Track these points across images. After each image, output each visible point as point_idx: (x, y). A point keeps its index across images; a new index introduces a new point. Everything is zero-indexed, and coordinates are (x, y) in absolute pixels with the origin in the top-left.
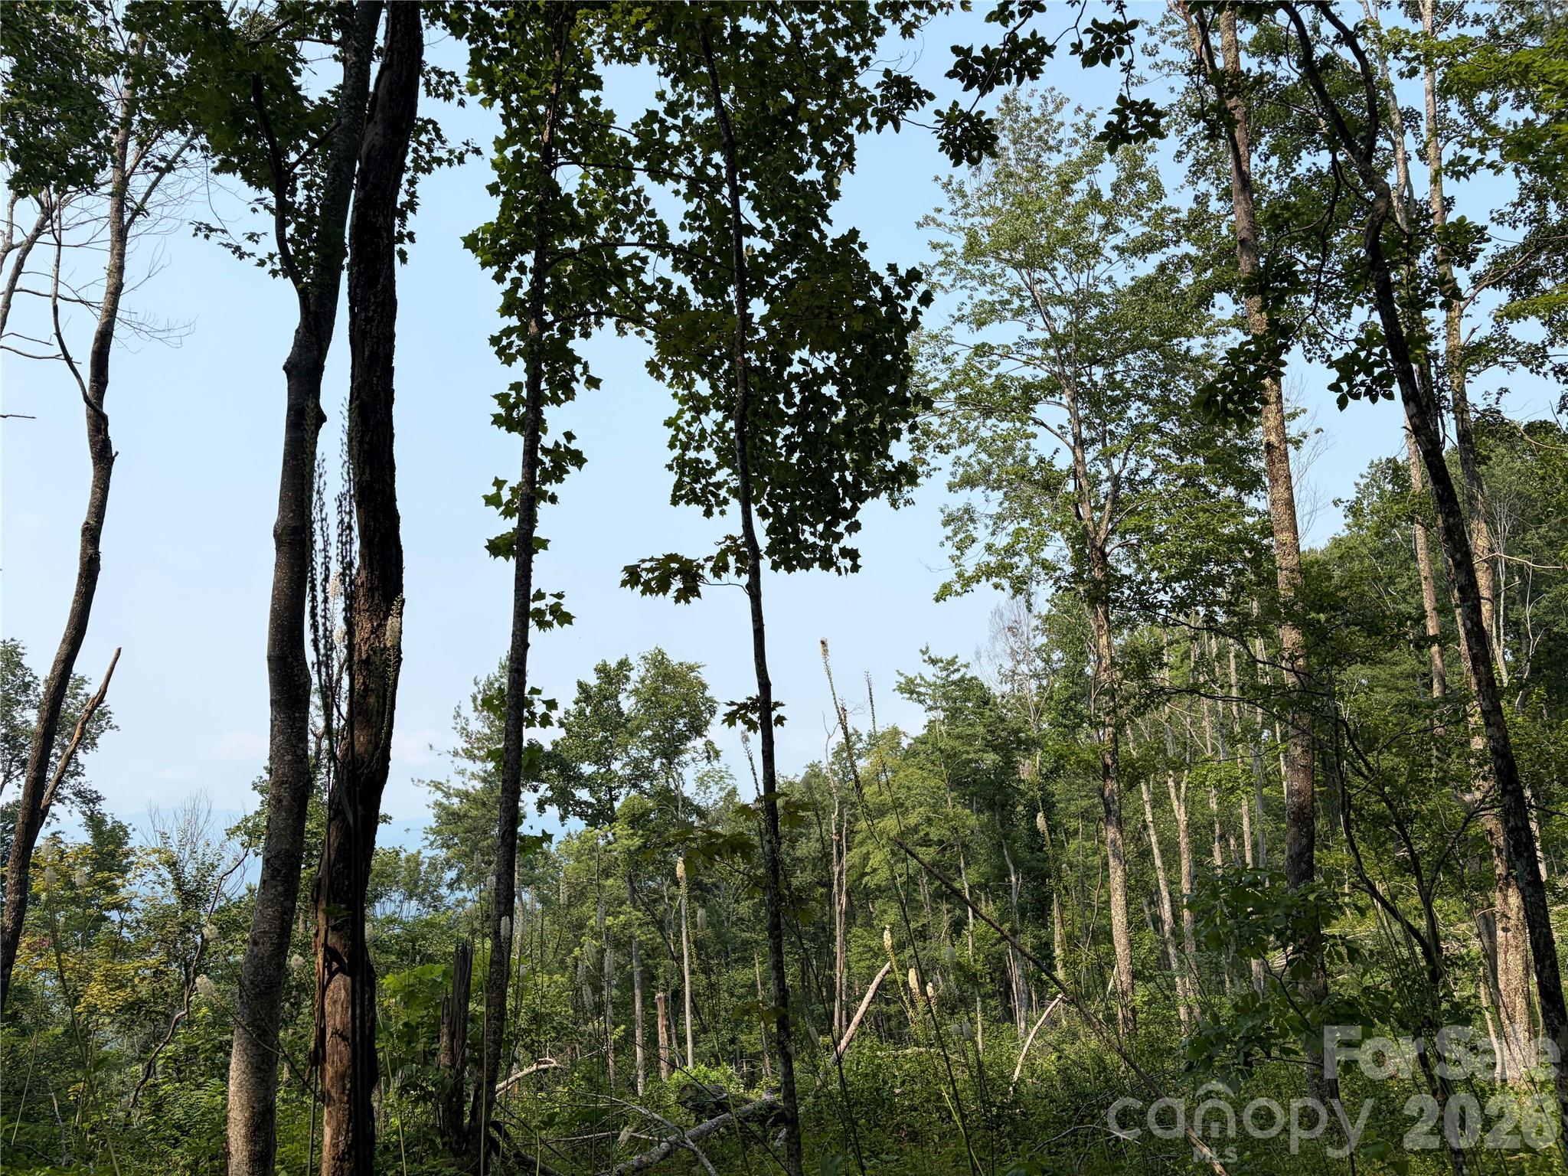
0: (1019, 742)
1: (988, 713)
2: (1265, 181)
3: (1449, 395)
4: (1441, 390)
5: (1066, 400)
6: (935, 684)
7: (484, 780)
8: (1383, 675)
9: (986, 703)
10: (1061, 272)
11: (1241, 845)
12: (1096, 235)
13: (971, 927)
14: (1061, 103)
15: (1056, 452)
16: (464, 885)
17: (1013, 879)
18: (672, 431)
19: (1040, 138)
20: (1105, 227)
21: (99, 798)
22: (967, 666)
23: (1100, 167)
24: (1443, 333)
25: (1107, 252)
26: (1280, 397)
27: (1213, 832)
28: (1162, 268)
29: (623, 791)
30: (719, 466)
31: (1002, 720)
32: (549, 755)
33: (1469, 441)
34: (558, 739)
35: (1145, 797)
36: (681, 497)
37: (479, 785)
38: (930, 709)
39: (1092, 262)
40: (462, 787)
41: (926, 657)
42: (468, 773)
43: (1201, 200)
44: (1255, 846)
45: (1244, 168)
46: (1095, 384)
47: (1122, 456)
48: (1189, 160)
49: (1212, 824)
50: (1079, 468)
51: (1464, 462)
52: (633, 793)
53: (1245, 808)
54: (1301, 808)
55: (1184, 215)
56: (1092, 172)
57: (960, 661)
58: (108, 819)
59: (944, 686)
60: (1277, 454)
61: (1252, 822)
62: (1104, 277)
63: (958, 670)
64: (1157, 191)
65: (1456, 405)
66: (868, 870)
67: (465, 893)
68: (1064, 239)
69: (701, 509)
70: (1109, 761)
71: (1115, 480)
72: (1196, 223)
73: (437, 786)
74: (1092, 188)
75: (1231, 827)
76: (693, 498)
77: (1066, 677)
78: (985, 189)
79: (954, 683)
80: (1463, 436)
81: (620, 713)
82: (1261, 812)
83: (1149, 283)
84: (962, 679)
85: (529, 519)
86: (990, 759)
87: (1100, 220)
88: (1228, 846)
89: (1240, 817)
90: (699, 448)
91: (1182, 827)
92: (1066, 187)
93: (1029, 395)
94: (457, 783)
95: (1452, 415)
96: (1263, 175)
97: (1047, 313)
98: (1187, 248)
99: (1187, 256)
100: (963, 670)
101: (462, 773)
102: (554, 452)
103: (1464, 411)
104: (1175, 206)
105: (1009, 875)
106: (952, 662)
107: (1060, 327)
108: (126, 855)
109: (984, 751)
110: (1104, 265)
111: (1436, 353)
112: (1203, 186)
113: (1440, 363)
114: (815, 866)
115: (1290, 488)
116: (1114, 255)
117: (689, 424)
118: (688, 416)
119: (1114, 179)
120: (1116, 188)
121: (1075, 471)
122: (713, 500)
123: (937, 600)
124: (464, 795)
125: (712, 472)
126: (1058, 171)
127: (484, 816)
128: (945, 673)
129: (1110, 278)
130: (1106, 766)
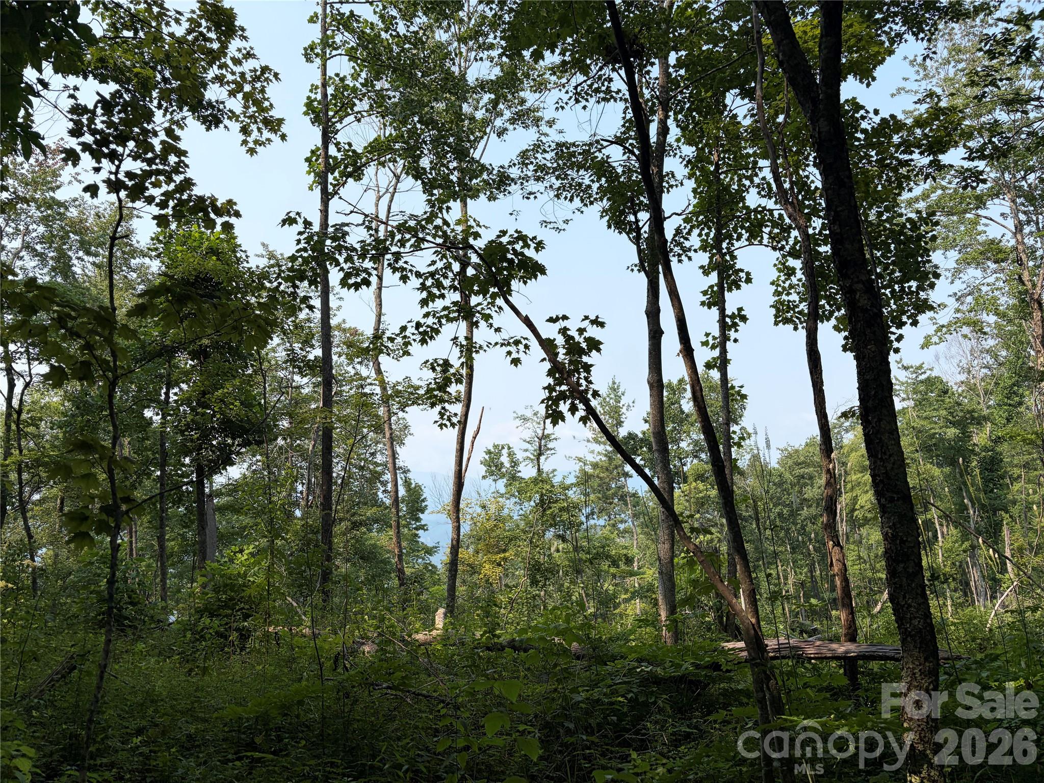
0: (973, 418)
1: (948, 400)
6: (907, 382)
7: (606, 455)
9: (946, 392)
13: (940, 544)
16: (595, 517)
17: (972, 512)
18: (774, 288)
21: (409, 471)
22: (931, 370)
29: (689, 460)
30: (800, 302)
31: (959, 404)
32: (642, 440)
34: (645, 429)
36: (780, 321)
37: (604, 459)
38: (904, 400)
40: (594, 461)
41: (900, 365)
42: (596, 452)
50: (1020, 245)
52: (695, 461)
57: (925, 366)
58: (412, 481)
59: (914, 384)
63: (925, 373)
66: (857, 507)
67: (595, 521)
69: (792, 326)
73: (580, 460)
76: (787, 321)
79: (922, 382)
81: (682, 412)
84: (928, 379)
85: (724, 351)
86: (952, 432)
90: (788, 294)
94: (590, 458)
100: (928, 373)
101: (592, 452)
102: (733, 317)
105: (967, 509)
106: (920, 367)
108: (423, 501)
109: (947, 427)
114: (818, 504)
117: (784, 282)
118: (783, 278)
121: (1017, 250)
122: (797, 321)
123: (922, 348)
124: (595, 466)
125: (797, 306)
127: (608, 476)
128: (914, 376)
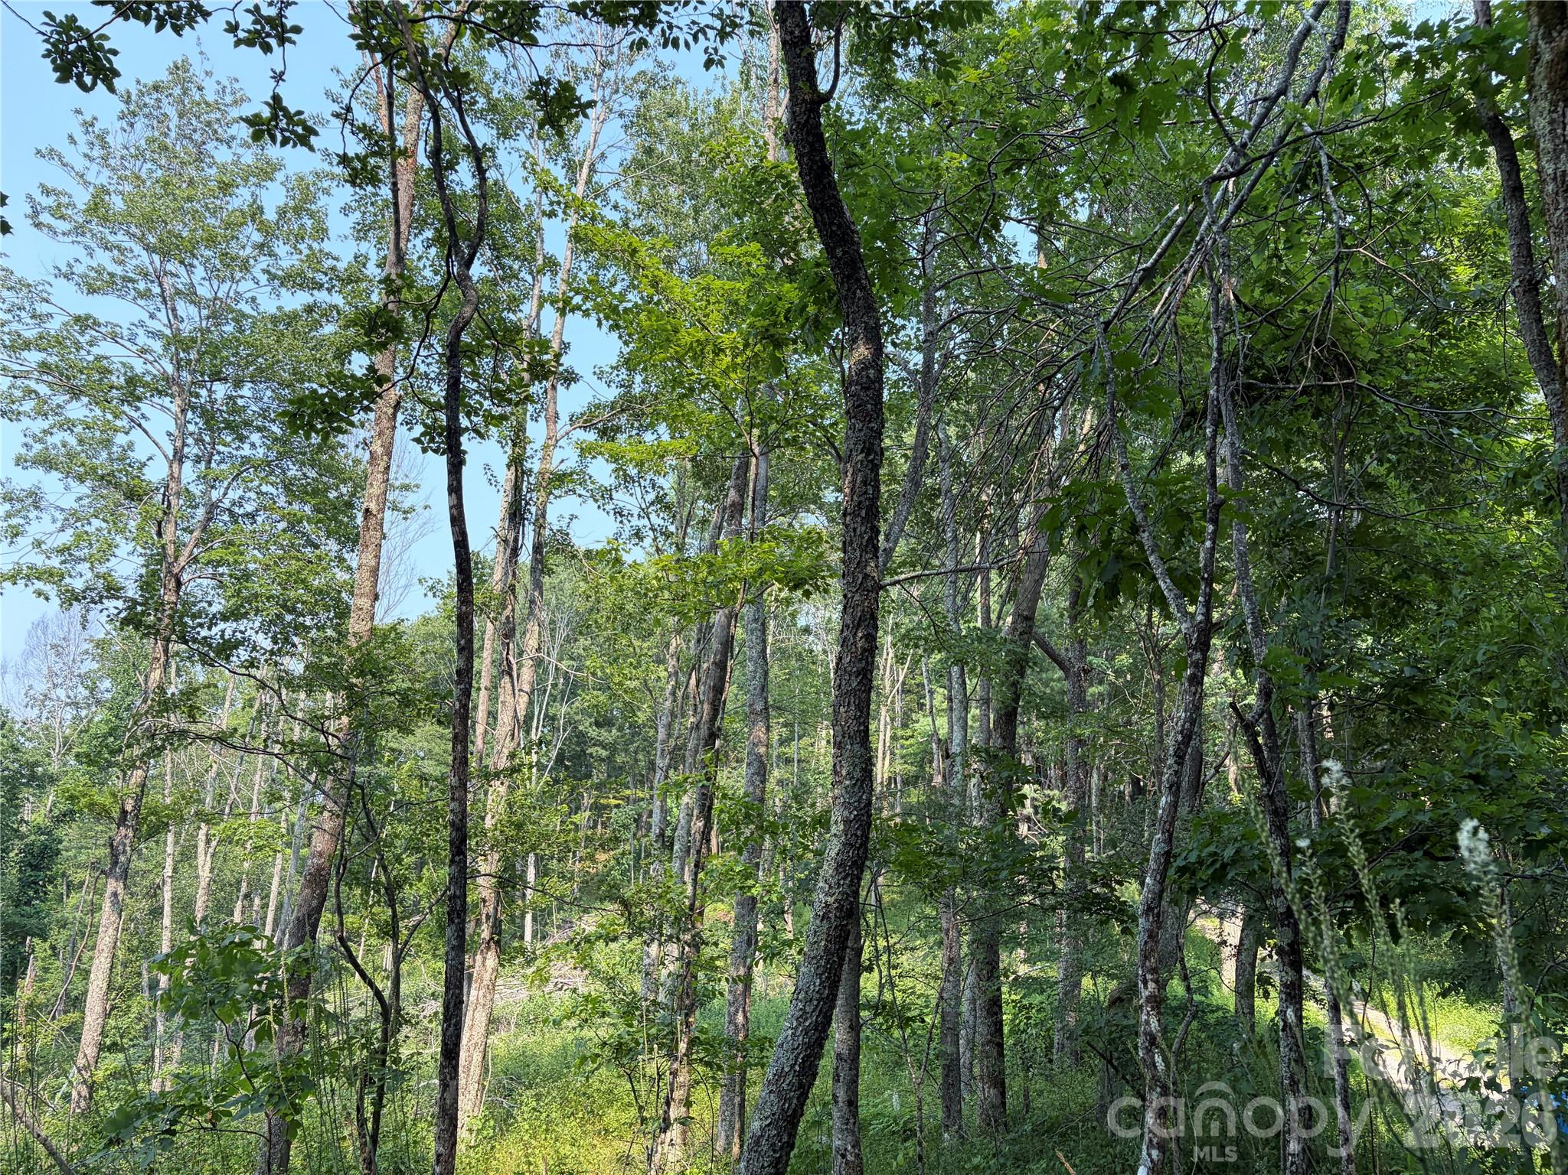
0: (33, 777)
2: (421, 265)
3: (533, 509)
4: (527, 503)
5: (174, 408)
8: (437, 750)
10: (200, 272)
11: (265, 906)
12: (248, 250)
14: (242, 100)
15: (150, 458)
19: (209, 124)
20: (260, 247)
23: (269, 184)
24: (540, 455)
25: (257, 271)
26: (388, 468)
27: (239, 890)
28: (309, 309)
33: (541, 553)
35: (169, 849)
39: (238, 275)
43: (361, 260)
44: (280, 907)
45: (402, 245)
46: (213, 402)
47: (226, 483)
48: (356, 216)
49: (239, 882)
50: (172, 485)
51: (533, 570)
53: (277, 870)
54: (320, 869)
55: (341, 266)
56: (259, 185)
60: (373, 521)
61: (282, 881)
62: (248, 295)
64: (321, 232)
65: (537, 520)
68: (211, 241)
70: (129, 808)
71: (212, 508)
72: (351, 279)
74: (255, 201)
75: (259, 885)
77: (110, 709)
78: (132, 150)
80: (538, 548)
82: (293, 872)
83: (292, 318)
87: (257, 237)
88: (251, 906)
89: (271, 877)
91: (203, 884)
92: (226, 188)
93: (133, 389)
95: (532, 527)
96: (420, 258)
97: (174, 310)
98: (337, 299)
99: (336, 307)
103: (541, 526)
104: (335, 253)
107: (186, 328)
110: (251, 285)
111: (530, 470)
112: (364, 247)
113: (532, 480)
115: (377, 557)
116: (263, 279)
119: (281, 204)
120: (282, 213)
121: (167, 487)
126: (223, 169)
129: (254, 299)
130: (124, 812)
